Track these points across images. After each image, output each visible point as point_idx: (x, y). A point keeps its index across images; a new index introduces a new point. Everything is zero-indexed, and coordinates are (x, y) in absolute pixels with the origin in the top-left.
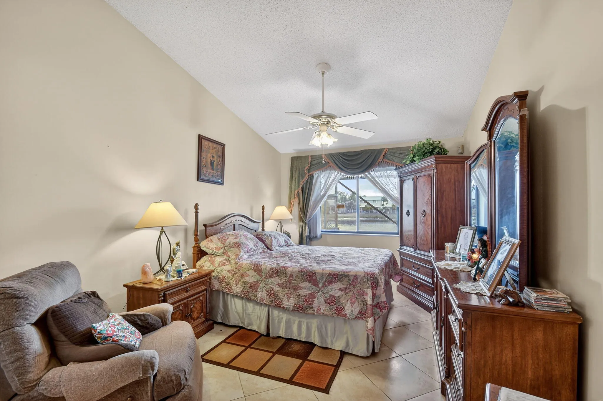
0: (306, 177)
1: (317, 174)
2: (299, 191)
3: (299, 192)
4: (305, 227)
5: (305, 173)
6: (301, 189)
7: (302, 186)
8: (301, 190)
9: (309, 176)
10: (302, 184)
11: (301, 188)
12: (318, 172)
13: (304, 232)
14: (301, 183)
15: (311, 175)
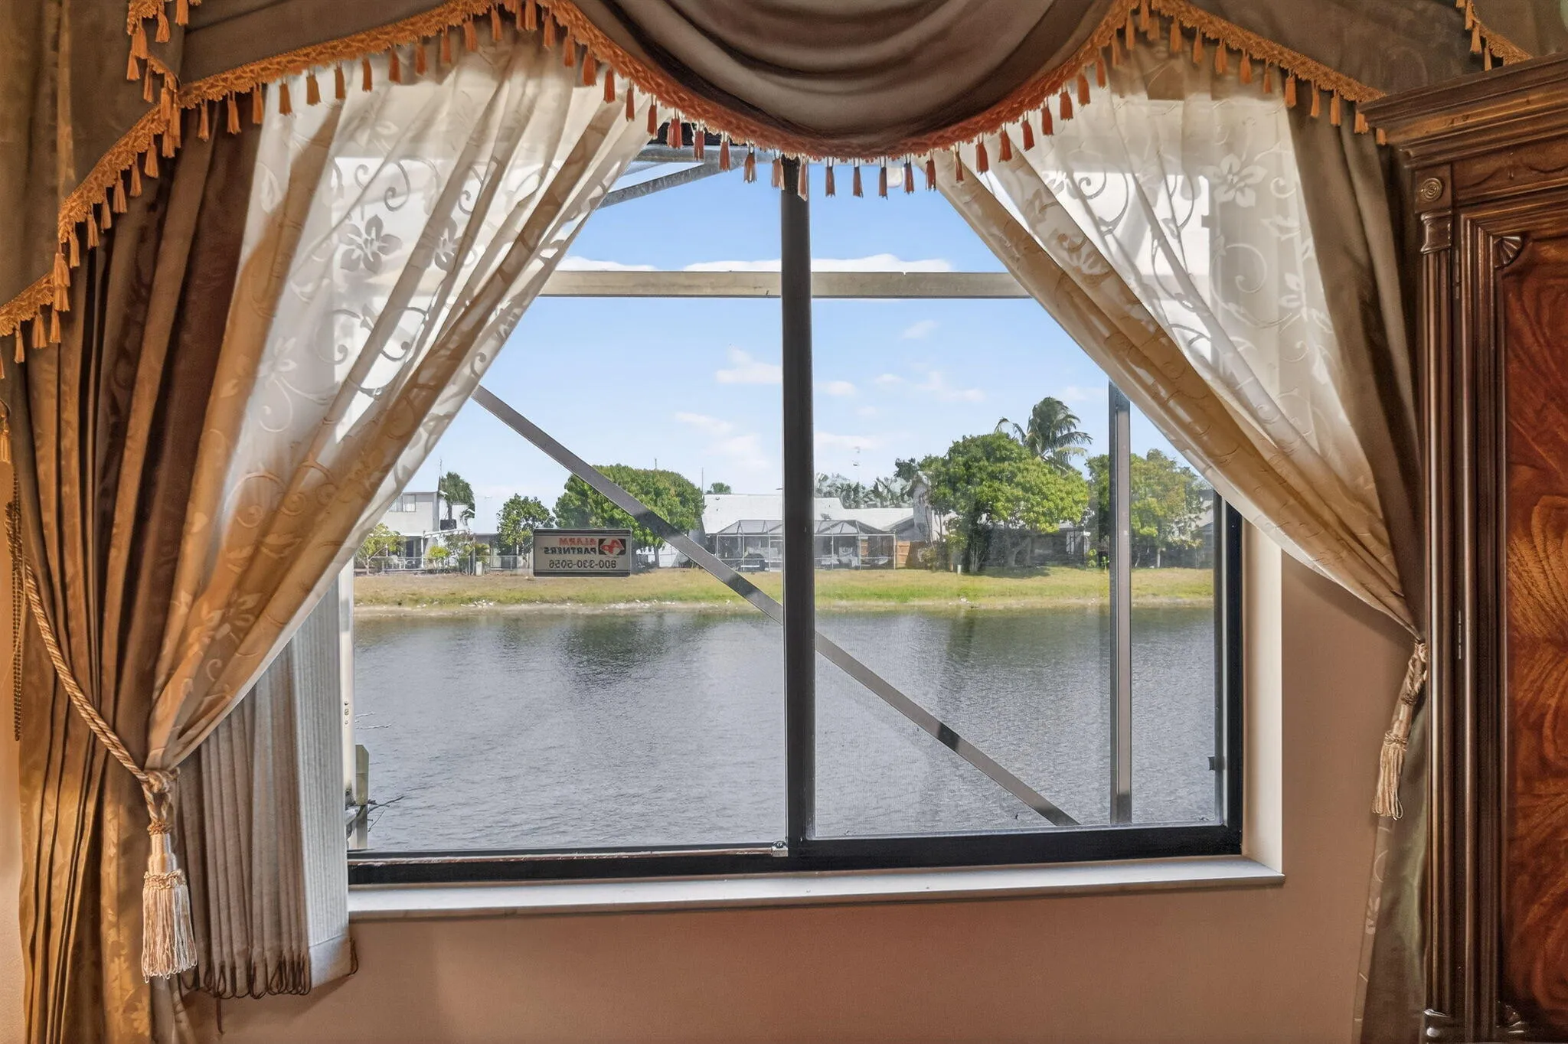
0: (140, 137)
1: (313, 97)
2: (27, 327)
3: (39, 341)
4: (134, 850)
5: (133, 73)
6: (60, 302)
7: (87, 254)
8: (66, 319)
9: (188, 117)
10: (81, 229)
11: (59, 277)
12: (326, 81)
13: (110, 935)
14: (70, 210)
15: (219, 109)
